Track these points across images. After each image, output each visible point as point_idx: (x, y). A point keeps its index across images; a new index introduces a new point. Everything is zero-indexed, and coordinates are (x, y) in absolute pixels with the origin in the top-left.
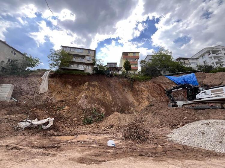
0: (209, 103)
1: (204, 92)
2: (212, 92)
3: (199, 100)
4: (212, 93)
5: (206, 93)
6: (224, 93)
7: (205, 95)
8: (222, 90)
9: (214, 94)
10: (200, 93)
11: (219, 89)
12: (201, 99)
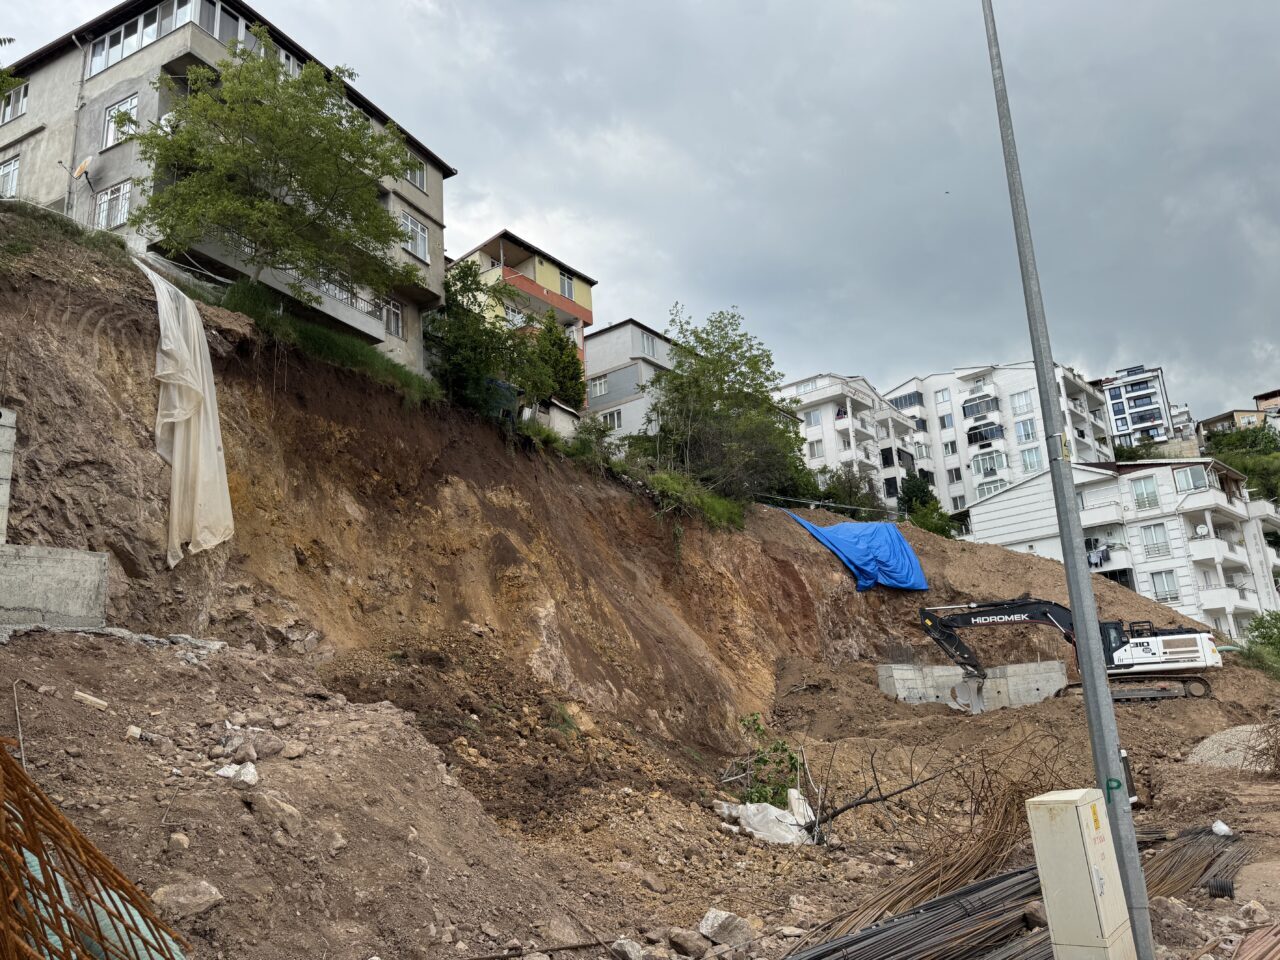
0: (1151, 680)
1: (1142, 644)
2: (1167, 644)
3: (1123, 671)
4: (1168, 650)
5: (1145, 647)
6: (1197, 651)
7: (1144, 655)
8: (1194, 643)
9: (1171, 653)
10: (1127, 647)
11: (1184, 640)
12: (1132, 665)
